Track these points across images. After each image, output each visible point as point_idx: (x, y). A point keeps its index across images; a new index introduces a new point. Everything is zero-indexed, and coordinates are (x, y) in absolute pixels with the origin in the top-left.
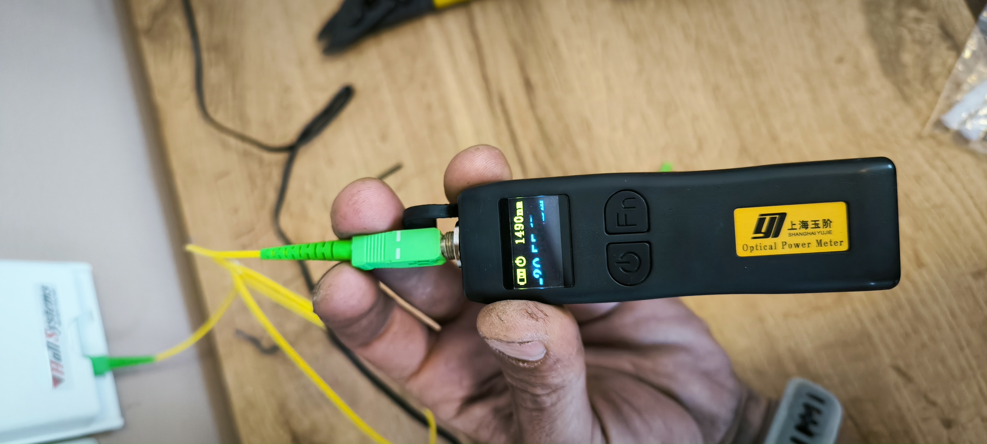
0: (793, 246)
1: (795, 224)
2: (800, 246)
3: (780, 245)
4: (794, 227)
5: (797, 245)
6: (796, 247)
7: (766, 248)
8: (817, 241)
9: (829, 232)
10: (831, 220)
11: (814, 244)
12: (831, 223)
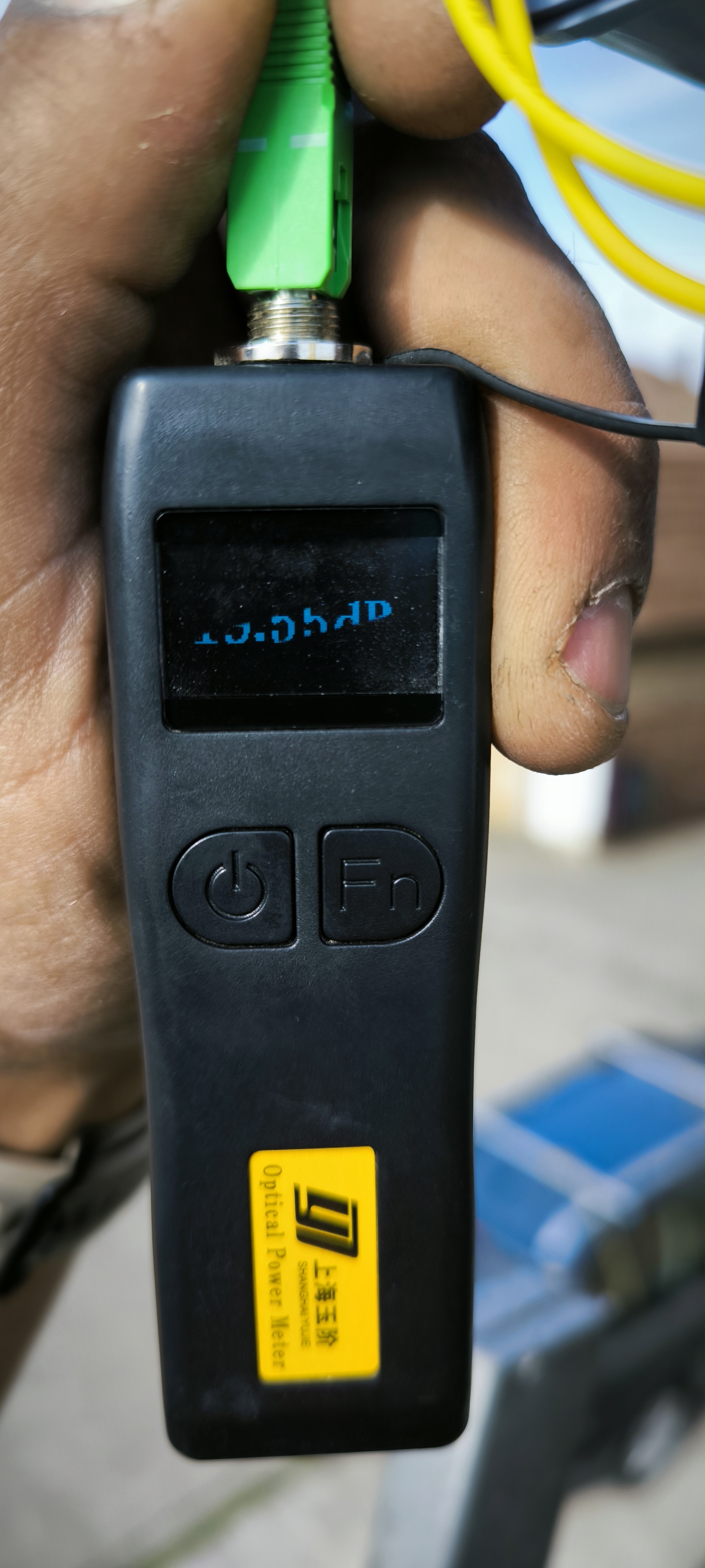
0: (274, 1272)
1: (328, 1273)
2: (274, 1286)
3: (276, 1244)
4: (322, 1274)
5: (275, 1280)
6: (273, 1276)
7: (271, 1215)
8: (287, 1318)
9: (305, 1342)
10: (334, 1345)
11: (279, 1314)
12: (327, 1345)
